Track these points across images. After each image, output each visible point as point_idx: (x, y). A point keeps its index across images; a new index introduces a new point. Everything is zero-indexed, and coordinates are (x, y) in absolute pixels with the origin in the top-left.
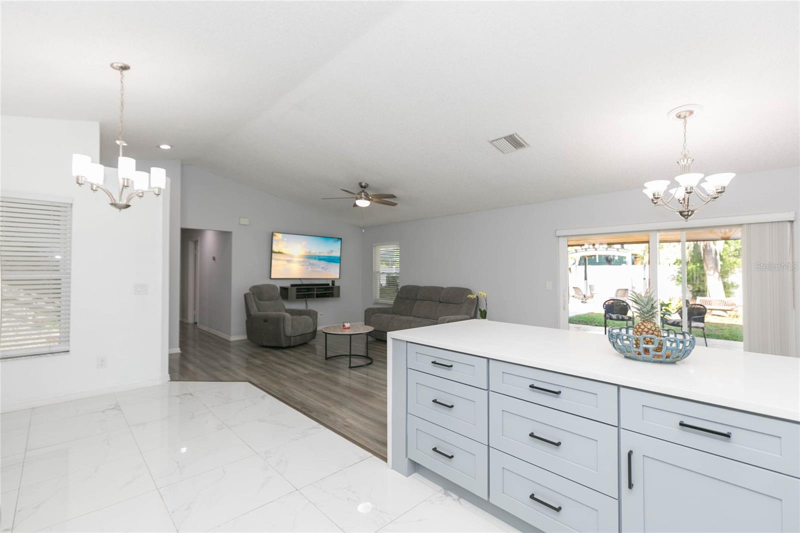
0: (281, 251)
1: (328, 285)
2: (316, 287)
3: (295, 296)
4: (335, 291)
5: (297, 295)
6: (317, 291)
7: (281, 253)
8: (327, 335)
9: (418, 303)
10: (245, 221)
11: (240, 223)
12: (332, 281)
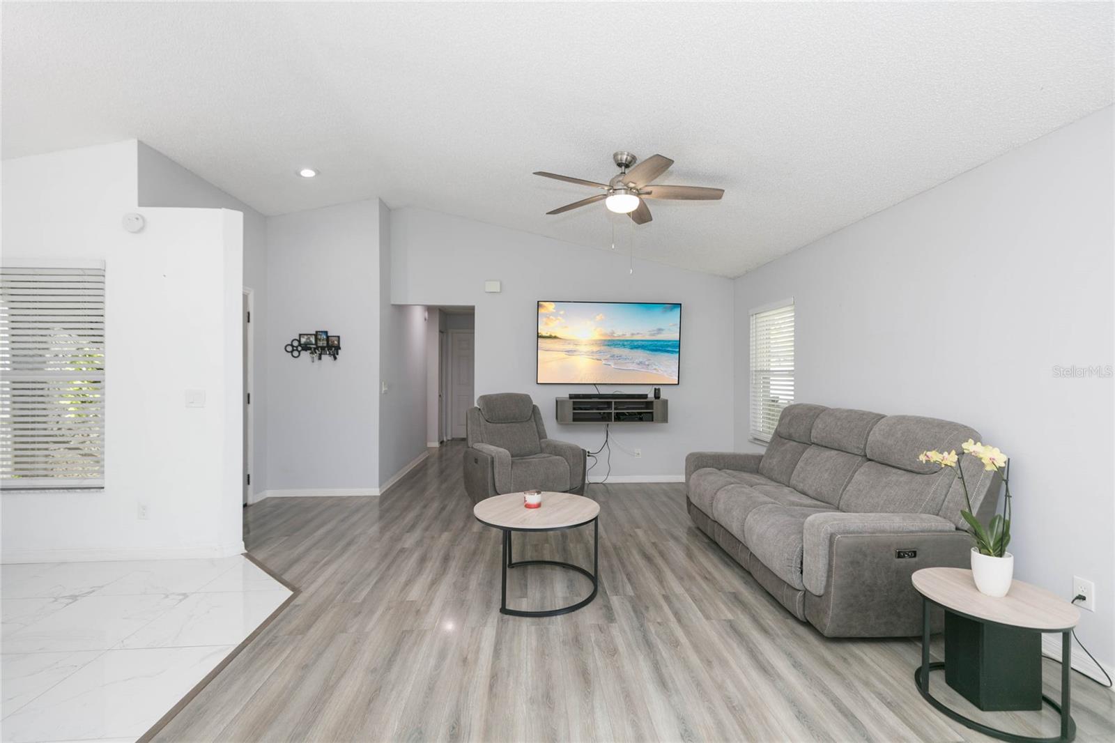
0: (553, 335)
1: (645, 396)
2: (613, 400)
3: (571, 417)
4: (658, 410)
5: (574, 413)
6: (615, 409)
7: (555, 337)
9: (810, 452)
10: (495, 287)
11: (487, 291)
12: (655, 389)
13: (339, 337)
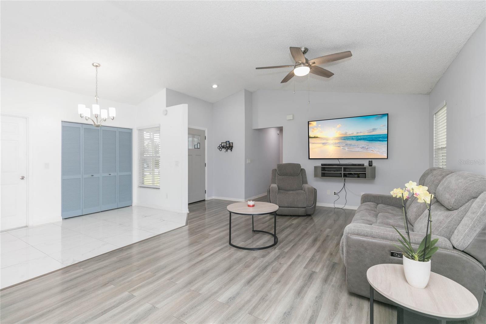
1: (363, 165)
2: (343, 167)
3: (320, 174)
4: (370, 172)
6: (344, 171)
7: (317, 137)
10: (290, 117)
11: (287, 119)
12: (369, 161)
13: (232, 143)
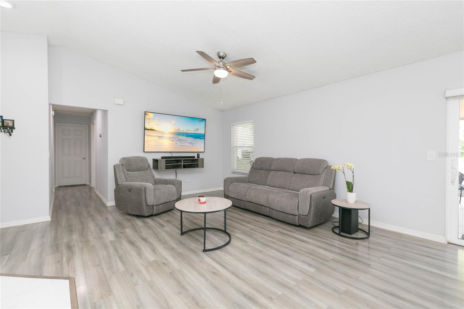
0: (152, 129)
1: (194, 157)
2: (183, 159)
3: (164, 167)
4: (200, 163)
5: (166, 165)
6: (183, 163)
7: (153, 130)
8: (183, 212)
9: (272, 173)
10: (121, 101)
11: (115, 103)
12: (198, 154)
